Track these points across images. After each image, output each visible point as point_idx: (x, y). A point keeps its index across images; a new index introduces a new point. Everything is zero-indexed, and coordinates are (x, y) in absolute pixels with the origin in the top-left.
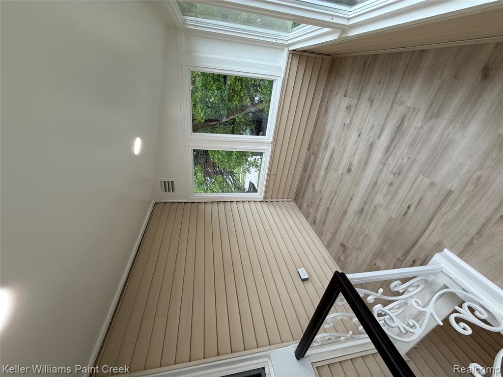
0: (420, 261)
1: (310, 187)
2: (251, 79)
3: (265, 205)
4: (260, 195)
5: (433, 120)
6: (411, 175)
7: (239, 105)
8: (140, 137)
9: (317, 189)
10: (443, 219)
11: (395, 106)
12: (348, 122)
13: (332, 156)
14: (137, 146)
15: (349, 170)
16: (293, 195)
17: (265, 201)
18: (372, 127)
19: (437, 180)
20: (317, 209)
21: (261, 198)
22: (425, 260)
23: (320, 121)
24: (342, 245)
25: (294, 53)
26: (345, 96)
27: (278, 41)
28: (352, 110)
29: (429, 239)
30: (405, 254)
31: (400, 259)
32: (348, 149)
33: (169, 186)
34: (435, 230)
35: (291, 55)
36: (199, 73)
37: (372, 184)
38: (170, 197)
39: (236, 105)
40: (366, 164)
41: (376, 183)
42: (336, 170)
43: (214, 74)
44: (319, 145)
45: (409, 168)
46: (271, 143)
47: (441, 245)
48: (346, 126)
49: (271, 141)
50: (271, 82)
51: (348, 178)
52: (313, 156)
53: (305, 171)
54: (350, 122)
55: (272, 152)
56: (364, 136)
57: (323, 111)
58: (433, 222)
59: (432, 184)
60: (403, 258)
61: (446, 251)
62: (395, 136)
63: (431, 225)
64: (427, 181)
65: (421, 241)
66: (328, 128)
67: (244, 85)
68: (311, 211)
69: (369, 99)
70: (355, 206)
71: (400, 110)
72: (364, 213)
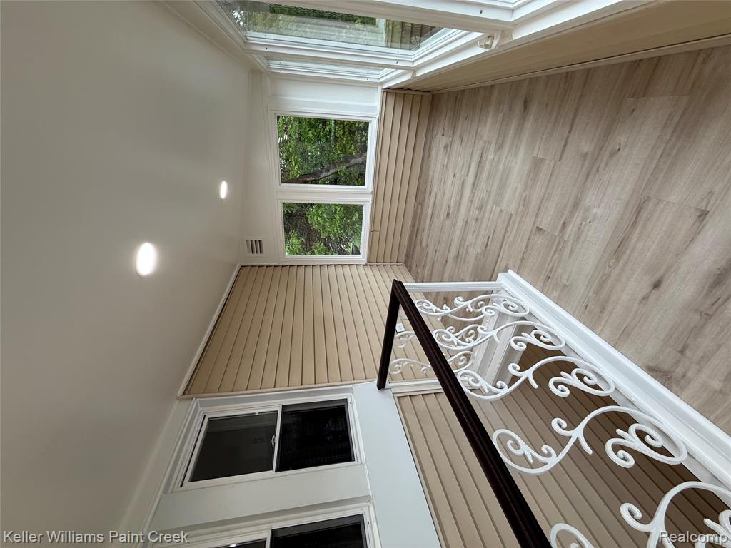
1: (418, 242)
2: (355, 123)
3: (368, 269)
4: (363, 257)
5: (500, 151)
6: (489, 207)
7: (341, 155)
8: (227, 181)
9: (424, 244)
10: (507, 243)
11: (477, 140)
12: (446, 163)
13: (435, 201)
14: (224, 190)
15: (448, 215)
16: (403, 258)
17: (369, 264)
18: (463, 165)
19: (503, 208)
20: (424, 266)
21: (365, 261)
23: (424, 165)
24: (444, 298)
25: (388, 91)
26: (443, 135)
27: (369, 80)
28: (449, 149)
29: (501, 265)
32: (447, 192)
33: (256, 246)
34: (504, 255)
35: (385, 94)
36: (292, 119)
37: (465, 223)
38: (257, 260)
39: (339, 154)
40: (460, 205)
41: (467, 222)
42: (438, 218)
43: (310, 119)
44: (424, 193)
45: (487, 200)
46: (371, 193)
47: (507, 267)
48: (445, 167)
49: (370, 190)
50: (367, 124)
51: (448, 223)
52: (420, 207)
53: (413, 226)
54: (448, 162)
55: (372, 204)
56: (457, 175)
57: (427, 154)
58: (502, 248)
59: (501, 211)
61: (510, 271)
62: (478, 171)
63: (501, 251)
64: (498, 209)
65: (496, 269)
66: (431, 173)
67: (346, 130)
68: (419, 271)
69: (460, 137)
70: (453, 252)
71: (480, 144)
72: (460, 257)
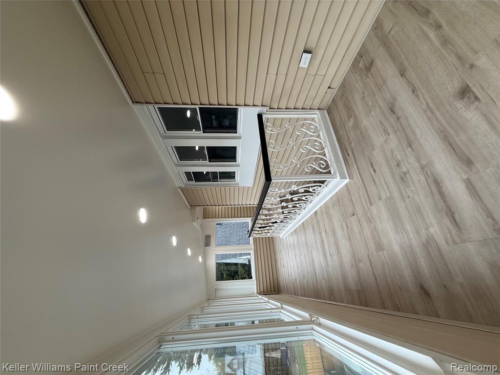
0: (348, 159)
5: (424, 241)
6: (394, 188)
10: (361, 188)
19: (381, 203)
22: (348, 164)
30: (352, 150)
45: (400, 191)
47: (352, 177)
59: (380, 198)
60: (351, 146)
63: (361, 180)
64: (383, 196)
65: (356, 167)
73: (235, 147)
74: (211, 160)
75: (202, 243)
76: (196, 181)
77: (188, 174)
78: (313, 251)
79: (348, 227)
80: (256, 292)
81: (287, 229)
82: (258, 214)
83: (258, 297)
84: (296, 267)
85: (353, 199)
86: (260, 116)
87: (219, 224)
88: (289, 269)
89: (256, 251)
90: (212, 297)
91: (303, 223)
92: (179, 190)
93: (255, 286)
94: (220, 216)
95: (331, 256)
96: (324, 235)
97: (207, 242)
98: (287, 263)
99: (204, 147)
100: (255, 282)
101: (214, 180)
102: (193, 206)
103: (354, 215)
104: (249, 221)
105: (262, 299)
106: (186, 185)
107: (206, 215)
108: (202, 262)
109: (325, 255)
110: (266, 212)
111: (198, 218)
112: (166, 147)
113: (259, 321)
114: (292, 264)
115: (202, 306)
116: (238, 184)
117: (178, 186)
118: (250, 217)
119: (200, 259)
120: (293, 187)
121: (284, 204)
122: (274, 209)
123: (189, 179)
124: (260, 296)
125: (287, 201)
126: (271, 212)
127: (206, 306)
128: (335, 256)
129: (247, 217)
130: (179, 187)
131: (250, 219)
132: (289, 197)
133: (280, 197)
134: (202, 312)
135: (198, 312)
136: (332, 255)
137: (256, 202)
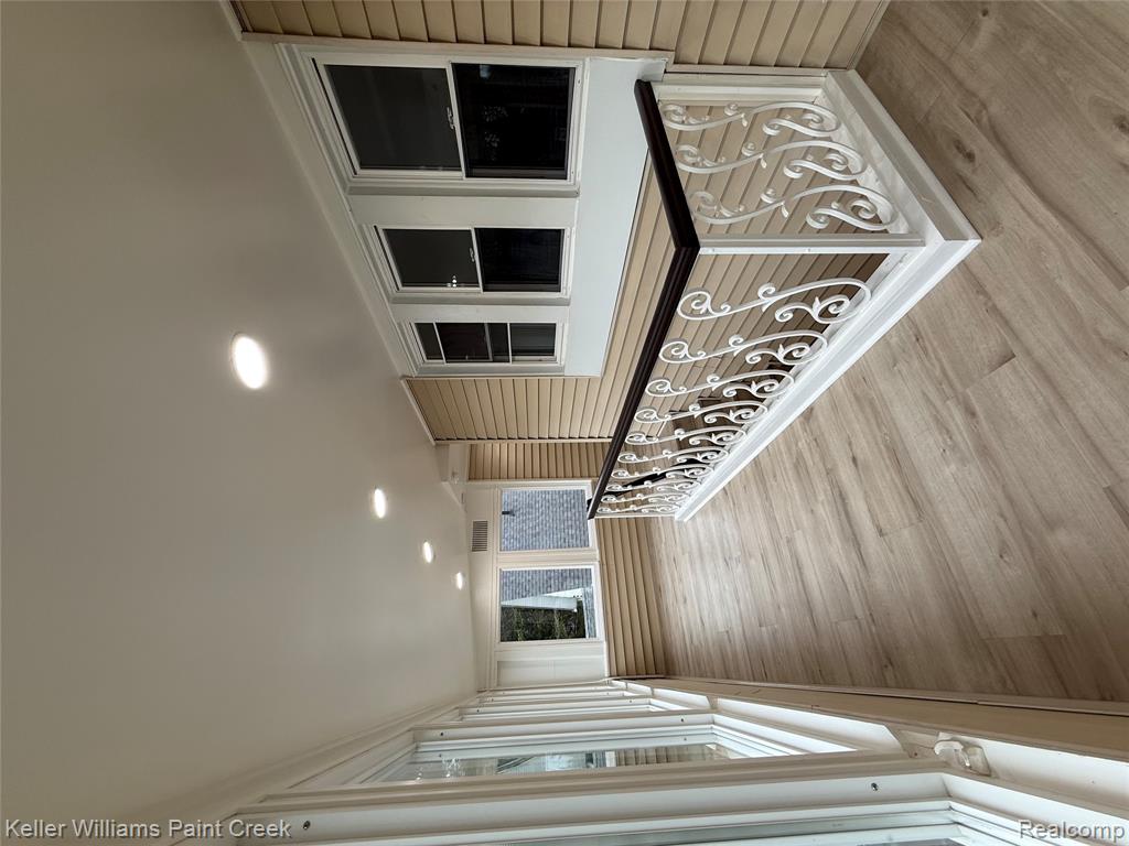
0: (969, 175)
10: (1051, 244)
22: (969, 188)
29: (1013, 201)
30: (993, 127)
31: (984, 112)
34: (1031, 223)
47: (993, 229)
58: (1053, 219)
60: (985, 120)
63: (1049, 214)
65: (1015, 180)
73: (559, 230)
74: (490, 286)
75: (465, 538)
76: (449, 359)
77: (424, 330)
78: (798, 535)
79: (973, 414)
80: (607, 674)
81: (690, 501)
82: (611, 463)
83: (611, 685)
84: (728, 597)
85: (1003, 303)
86: (644, 91)
87: (507, 513)
88: (705, 605)
89: (605, 564)
90: (489, 682)
91: (756, 461)
92: (403, 383)
93: (605, 656)
94: (512, 473)
95: (881, 532)
96: (846, 474)
97: (479, 538)
98: (698, 590)
99: (469, 231)
100: (605, 645)
101: (499, 358)
102: (441, 439)
103: (1008, 357)
104: (586, 487)
105: (627, 689)
106: (421, 370)
107: (477, 471)
108: (464, 586)
109: (854, 539)
110: (634, 459)
111: (454, 474)
112: (360, 227)
113: (618, 752)
114: (714, 587)
115: (462, 704)
116: (562, 369)
117: (400, 374)
118: (589, 477)
119: (460, 581)
120: (731, 342)
121: (680, 434)
122: (652, 450)
123: (432, 353)
124: (622, 684)
125: (689, 424)
126: (645, 459)
127: (472, 704)
128: (906, 533)
129: (582, 477)
130: (404, 376)
131: (589, 482)
132: (695, 411)
133: (672, 412)
134: (462, 719)
135: (447, 719)
136: (886, 528)
137: (608, 430)
